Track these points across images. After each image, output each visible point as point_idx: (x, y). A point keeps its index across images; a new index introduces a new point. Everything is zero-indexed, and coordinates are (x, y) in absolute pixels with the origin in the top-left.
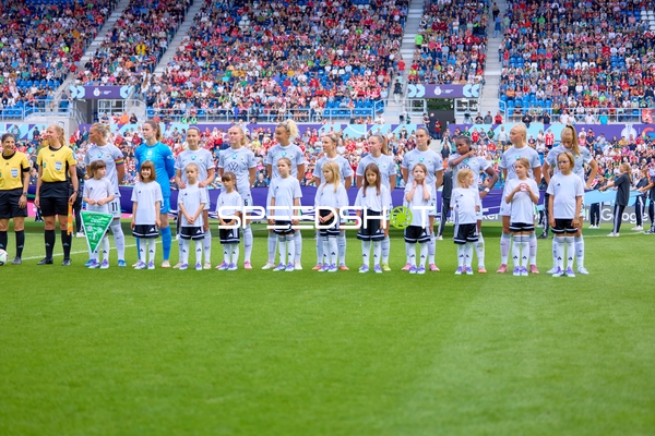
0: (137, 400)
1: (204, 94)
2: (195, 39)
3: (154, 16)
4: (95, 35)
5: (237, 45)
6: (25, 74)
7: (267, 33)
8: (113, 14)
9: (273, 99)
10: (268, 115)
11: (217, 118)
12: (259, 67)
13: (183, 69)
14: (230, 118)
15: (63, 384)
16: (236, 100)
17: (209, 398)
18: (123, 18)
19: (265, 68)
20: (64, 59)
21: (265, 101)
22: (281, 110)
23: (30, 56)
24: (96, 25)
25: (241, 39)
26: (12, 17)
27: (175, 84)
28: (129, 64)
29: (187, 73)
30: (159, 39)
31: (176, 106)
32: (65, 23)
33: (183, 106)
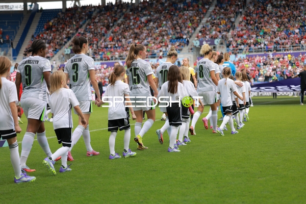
0: (227, 179)
1: (252, 41)
2: (247, 16)
3: (228, 8)
4: (203, 18)
5: (266, 18)
6: (174, 37)
7: (280, 11)
8: (211, 8)
9: (283, 41)
10: (282, 49)
11: (258, 51)
12: (277, 27)
13: (242, 30)
14: (264, 51)
15: (195, 172)
16: (266, 43)
17: (259, 178)
18: (215, 9)
19: (279, 27)
20: (190, 29)
21: (280, 42)
22: (287, 46)
23: (175, 28)
24: (203, 13)
25: (268, 15)
26: (167, 13)
27: (239, 37)
28: (218, 29)
29: (244, 32)
30: (231, 17)
31: (240, 47)
32: (190, 13)
33: (242, 47)
